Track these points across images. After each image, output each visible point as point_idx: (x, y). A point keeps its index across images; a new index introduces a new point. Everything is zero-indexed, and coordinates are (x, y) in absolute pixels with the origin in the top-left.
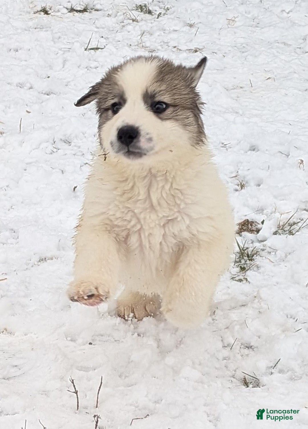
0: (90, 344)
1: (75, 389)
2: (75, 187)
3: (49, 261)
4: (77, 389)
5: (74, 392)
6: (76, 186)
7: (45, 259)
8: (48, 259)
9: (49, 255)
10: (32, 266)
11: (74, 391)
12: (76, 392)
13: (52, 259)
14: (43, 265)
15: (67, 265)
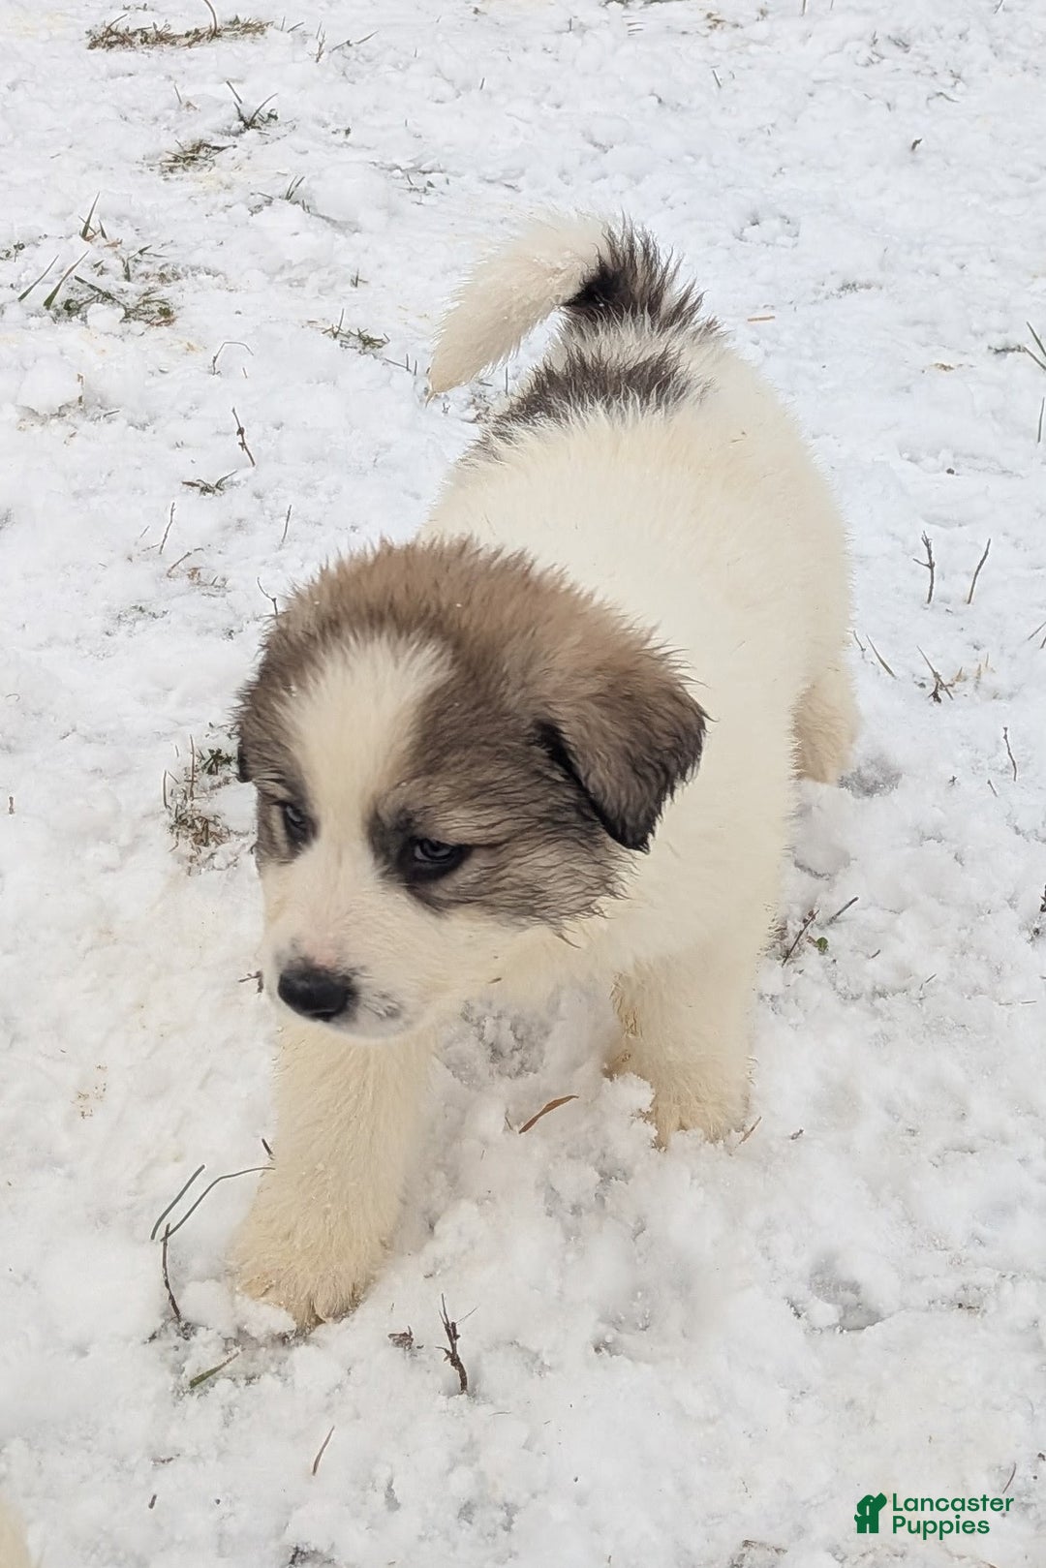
0: (950, 471)
1: (930, 558)
2: (917, 142)
3: (862, 290)
4: (933, 560)
5: (927, 565)
6: (918, 139)
7: (854, 285)
8: (861, 287)
9: (861, 278)
10: (827, 298)
11: (928, 562)
12: (931, 566)
13: (868, 287)
14: (850, 297)
15: (900, 303)
